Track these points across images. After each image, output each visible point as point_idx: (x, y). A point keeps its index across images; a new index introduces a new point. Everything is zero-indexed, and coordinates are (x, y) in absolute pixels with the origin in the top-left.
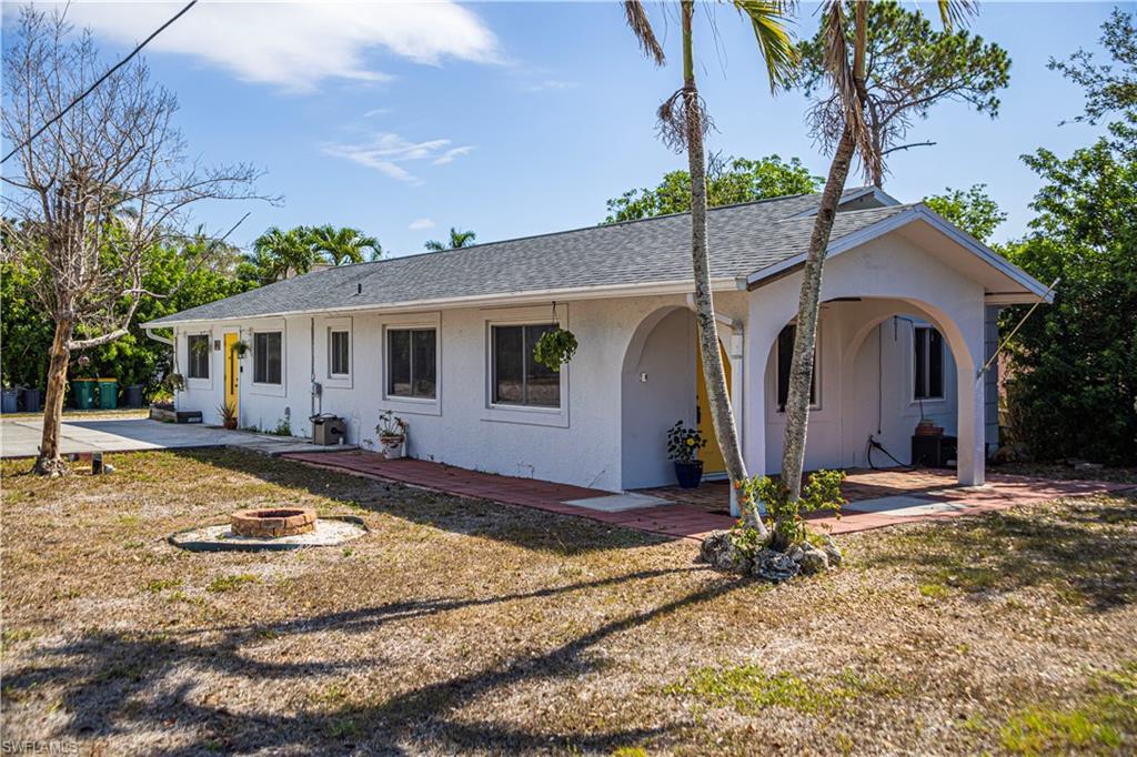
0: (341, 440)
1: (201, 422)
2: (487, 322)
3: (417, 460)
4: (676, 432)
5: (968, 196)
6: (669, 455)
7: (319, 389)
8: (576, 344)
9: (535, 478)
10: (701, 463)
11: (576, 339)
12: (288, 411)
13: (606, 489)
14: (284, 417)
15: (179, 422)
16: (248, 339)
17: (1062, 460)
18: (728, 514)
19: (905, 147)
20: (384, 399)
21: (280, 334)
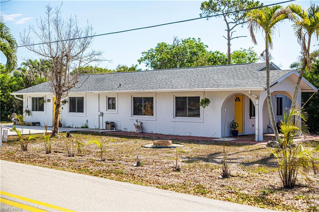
0: (114, 128)
1: (40, 125)
2: (174, 96)
3: (146, 133)
4: (233, 123)
5: (248, 51)
6: (230, 129)
7: (102, 114)
8: (210, 102)
9: (192, 135)
10: (238, 131)
11: (210, 100)
12: (87, 121)
13: (216, 137)
14: (86, 122)
15: (33, 126)
16: (68, 100)
17: (313, 131)
18: (255, 141)
19: (238, 37)
20: (132, 116)
21: (83, 97)
